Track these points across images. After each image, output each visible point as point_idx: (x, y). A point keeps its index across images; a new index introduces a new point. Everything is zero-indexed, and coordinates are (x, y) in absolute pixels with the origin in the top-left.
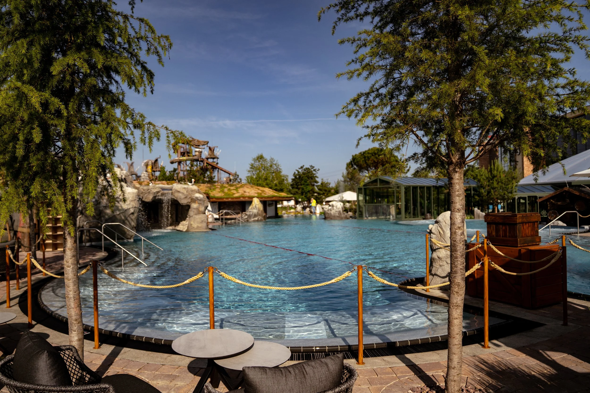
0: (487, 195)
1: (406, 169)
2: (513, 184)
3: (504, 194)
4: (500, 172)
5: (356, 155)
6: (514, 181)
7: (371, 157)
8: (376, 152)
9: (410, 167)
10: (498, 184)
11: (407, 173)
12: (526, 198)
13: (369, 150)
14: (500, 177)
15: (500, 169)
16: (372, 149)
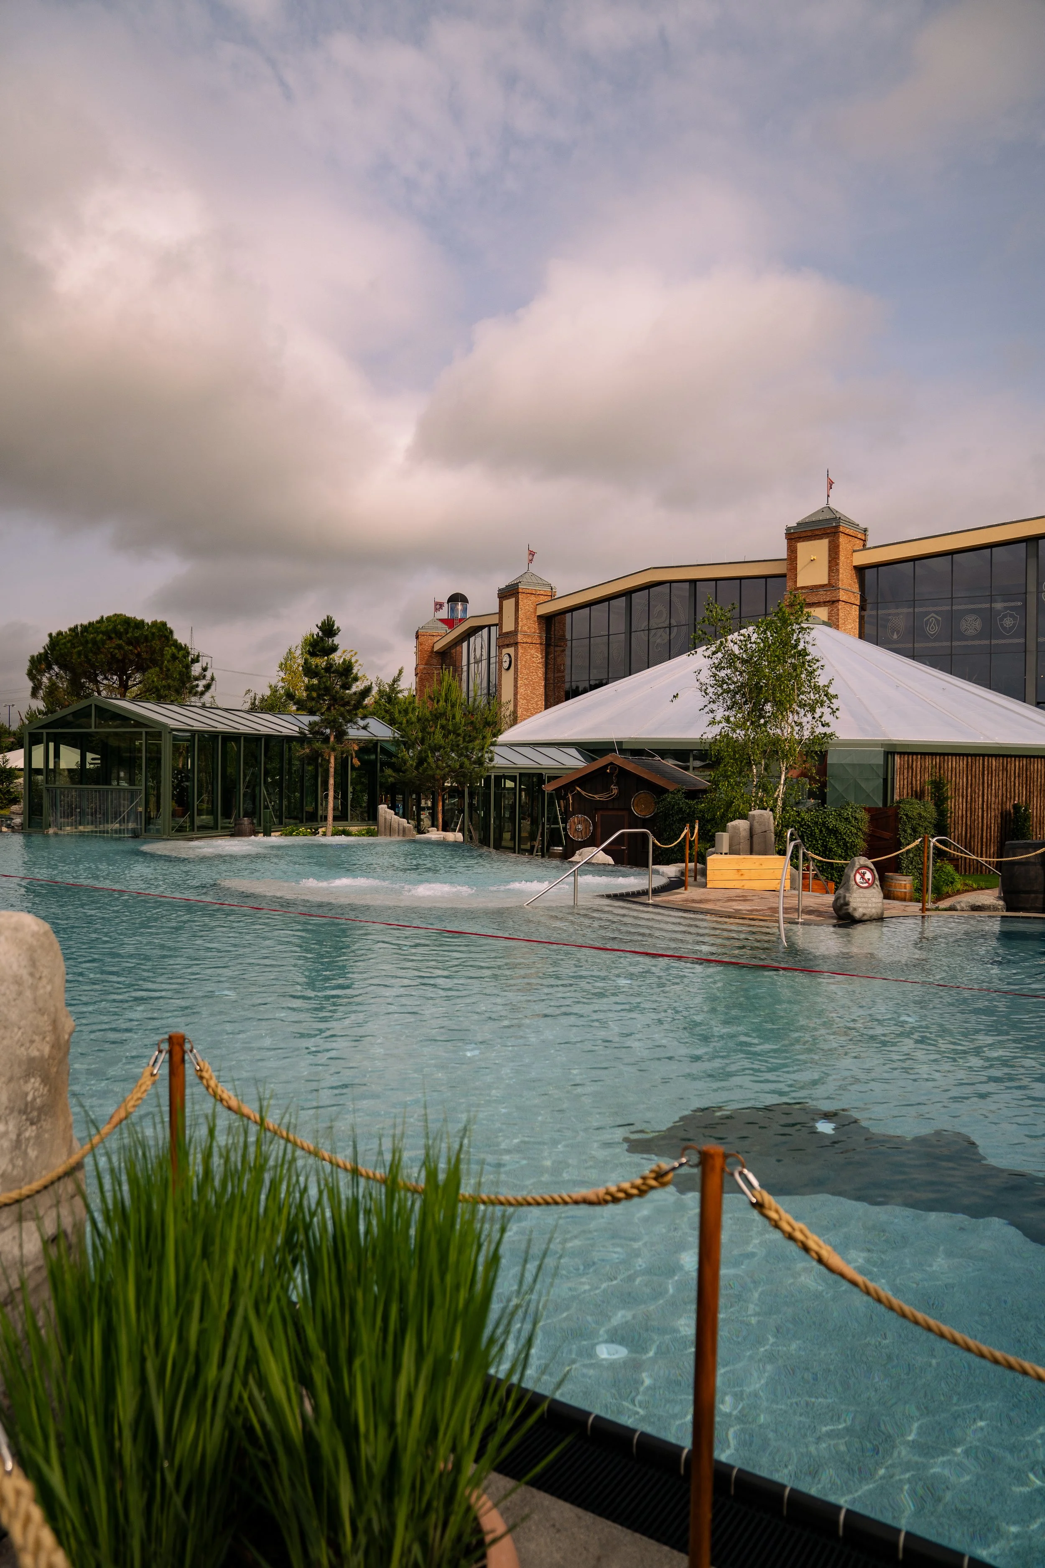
0: (417, 768)
1: (202, 683)
2: (484, 738)
3: (461, 766)
4: (453, 706)
5: (60, 633)
6: (488, 732)
7: (103, 642)
8: (120, 628)
9: (213, 679)
10: (445, 736)
11: (202, 693)
12: (516, 776)
13: (101, 621)
14: (454, 717)
15: (453, 696)
16: (109, 619)
